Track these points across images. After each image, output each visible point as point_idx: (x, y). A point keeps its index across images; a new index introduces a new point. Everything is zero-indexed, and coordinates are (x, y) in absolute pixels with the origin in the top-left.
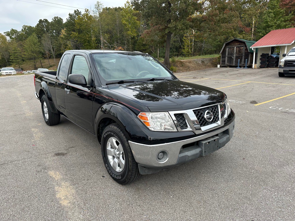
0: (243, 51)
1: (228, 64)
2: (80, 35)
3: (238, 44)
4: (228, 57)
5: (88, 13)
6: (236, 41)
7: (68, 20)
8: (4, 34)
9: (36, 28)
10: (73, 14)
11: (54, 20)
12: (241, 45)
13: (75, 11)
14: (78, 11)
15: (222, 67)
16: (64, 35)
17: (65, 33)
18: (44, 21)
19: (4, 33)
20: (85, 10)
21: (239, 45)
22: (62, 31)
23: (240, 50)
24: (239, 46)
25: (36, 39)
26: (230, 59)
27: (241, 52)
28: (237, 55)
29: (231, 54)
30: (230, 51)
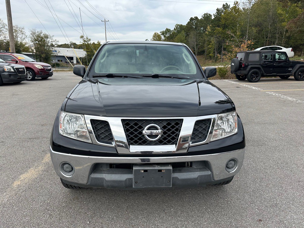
2: (224, 30)
5: (237, 5)
7: (215, 15)
8: (160, 34)
9: (186, 26)
10: (221, 9)
11: (203, 17)
13: (224, 5)
14: (227, 4)
16: (209, 32)
17: (210, 29)
18: (195, 18)
19: (160, 32)
20: (235, 3)
22: (208, 27)
25: (184, 37)
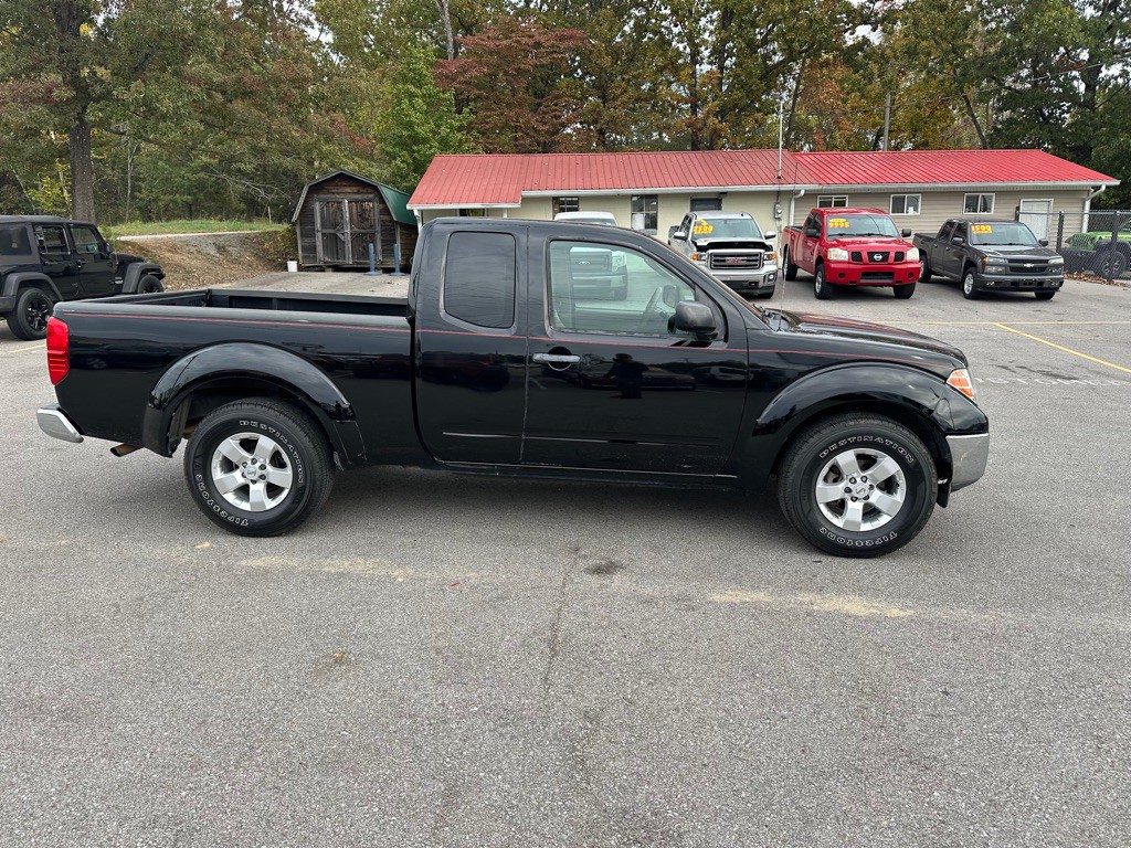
0: (376, 217)
1: (327, 259)
3: (355, 189)
4: (323, 234)
6: (344, 178)
12: (365, 197)
15: (308, 269)
21: (358, 193)
23: (364, 210)
24: (359, 197)
26: (333, 243)
27: (367, 219)
28: (356, 229)
29: (333, 223)
30: (328, 212)
